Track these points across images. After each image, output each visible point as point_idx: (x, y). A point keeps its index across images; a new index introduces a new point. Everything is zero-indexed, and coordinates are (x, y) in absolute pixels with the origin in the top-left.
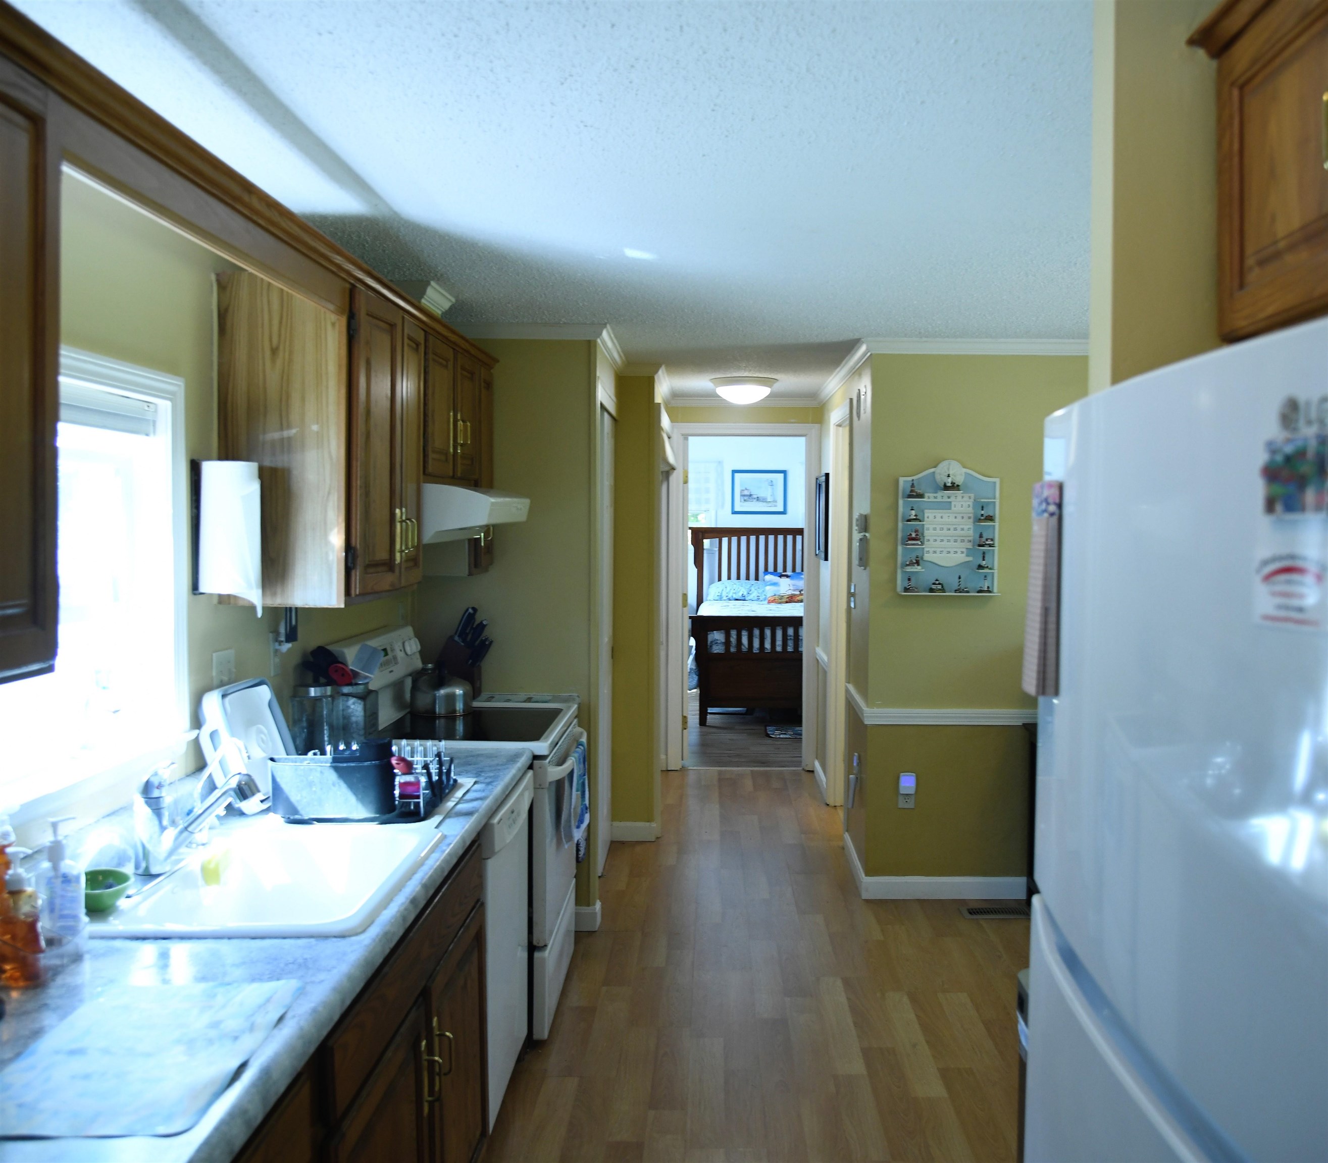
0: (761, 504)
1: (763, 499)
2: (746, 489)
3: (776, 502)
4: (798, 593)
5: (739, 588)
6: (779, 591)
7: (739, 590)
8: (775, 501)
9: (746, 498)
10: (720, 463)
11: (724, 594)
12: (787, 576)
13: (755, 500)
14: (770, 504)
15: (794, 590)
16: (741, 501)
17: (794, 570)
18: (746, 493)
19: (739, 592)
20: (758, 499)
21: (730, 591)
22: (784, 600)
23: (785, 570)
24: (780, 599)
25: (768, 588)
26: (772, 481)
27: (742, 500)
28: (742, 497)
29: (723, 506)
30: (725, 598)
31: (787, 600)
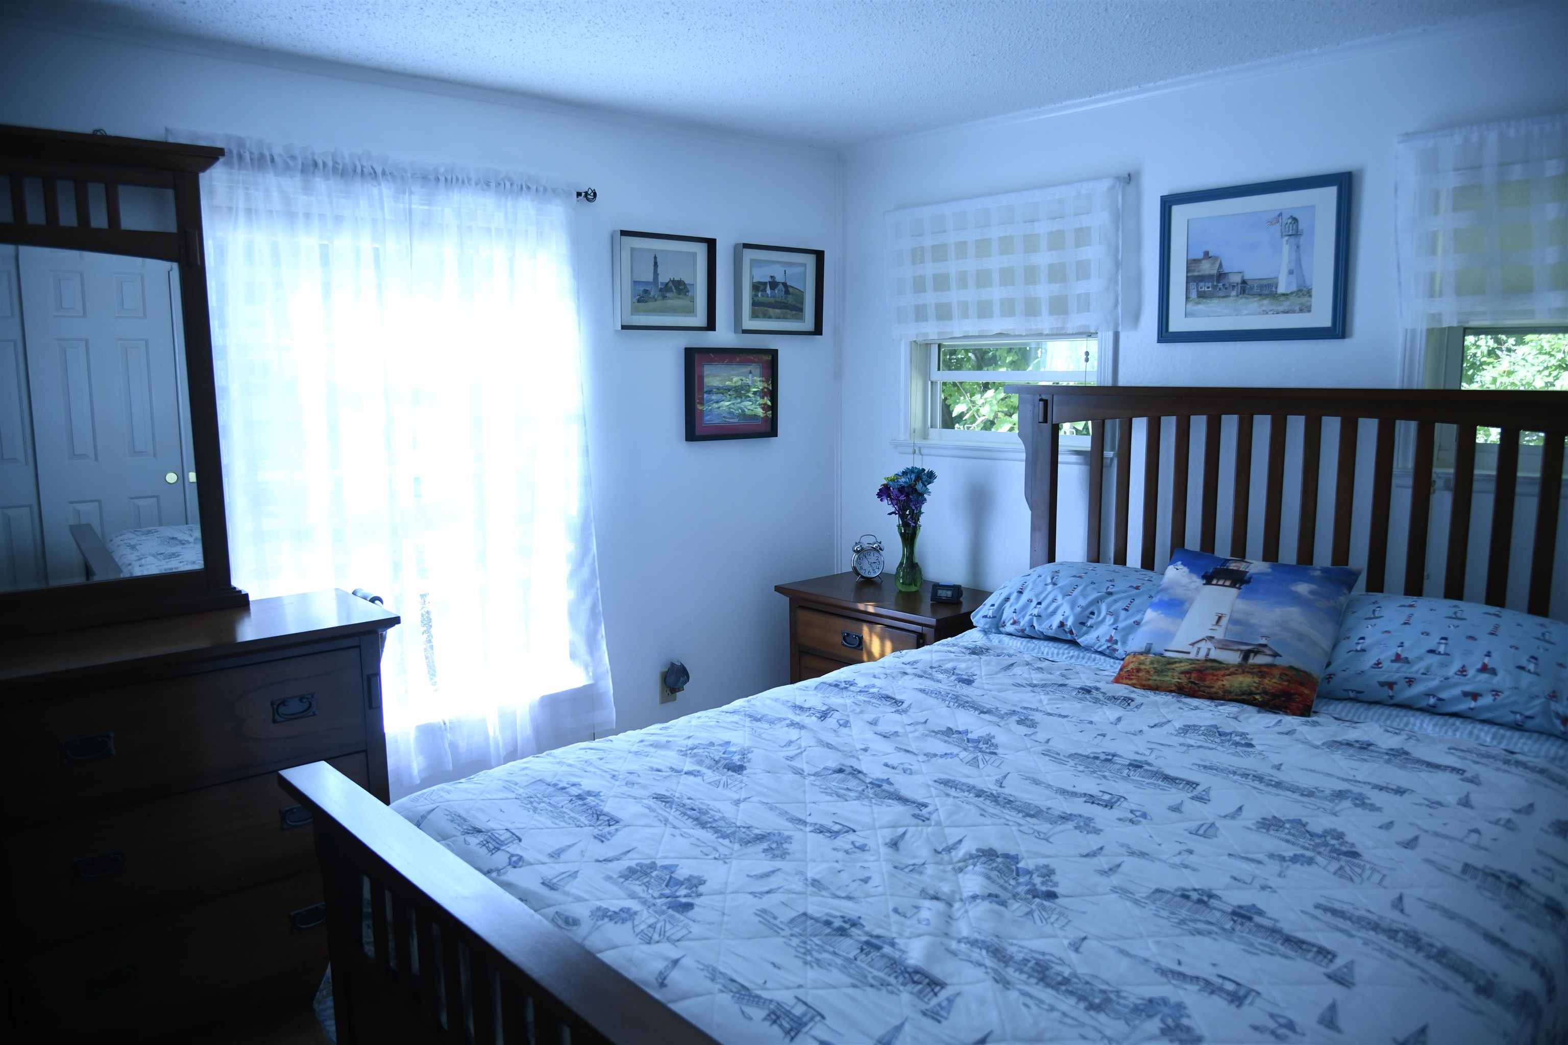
0: (1253, 304)
1: (1261, 287)
2: (1206, 255)
3: (1309, 293)
4: (1232, 658)
5: (1054, 600)
6: (1169, 635)
7: (1054, 605)
8: (1304, 292)
9: (1205, 287)
10: (1129, 179)
11: (1008, 614)
12: (1238, 580)
13: (1234, 293)
14: (1286, 305)
15: (1224, 645)
16: (1187, 298)
17: (1271, 552)
18: (1207, 268)
19: (1054, 612)
20: (1245, 288)
21: (1025, 607)
22: (1173, 678)
23: (1239, 548)
24: (1158, 672)
25: (1150, 615)
26: (1295, 220)
27: (1194, 295)
28: (1193, 285)
29: (1135, 318)
30: (1009, 628)
31: (1184, 680)
